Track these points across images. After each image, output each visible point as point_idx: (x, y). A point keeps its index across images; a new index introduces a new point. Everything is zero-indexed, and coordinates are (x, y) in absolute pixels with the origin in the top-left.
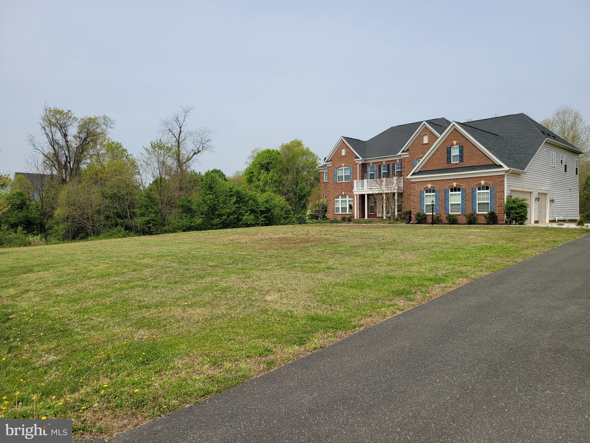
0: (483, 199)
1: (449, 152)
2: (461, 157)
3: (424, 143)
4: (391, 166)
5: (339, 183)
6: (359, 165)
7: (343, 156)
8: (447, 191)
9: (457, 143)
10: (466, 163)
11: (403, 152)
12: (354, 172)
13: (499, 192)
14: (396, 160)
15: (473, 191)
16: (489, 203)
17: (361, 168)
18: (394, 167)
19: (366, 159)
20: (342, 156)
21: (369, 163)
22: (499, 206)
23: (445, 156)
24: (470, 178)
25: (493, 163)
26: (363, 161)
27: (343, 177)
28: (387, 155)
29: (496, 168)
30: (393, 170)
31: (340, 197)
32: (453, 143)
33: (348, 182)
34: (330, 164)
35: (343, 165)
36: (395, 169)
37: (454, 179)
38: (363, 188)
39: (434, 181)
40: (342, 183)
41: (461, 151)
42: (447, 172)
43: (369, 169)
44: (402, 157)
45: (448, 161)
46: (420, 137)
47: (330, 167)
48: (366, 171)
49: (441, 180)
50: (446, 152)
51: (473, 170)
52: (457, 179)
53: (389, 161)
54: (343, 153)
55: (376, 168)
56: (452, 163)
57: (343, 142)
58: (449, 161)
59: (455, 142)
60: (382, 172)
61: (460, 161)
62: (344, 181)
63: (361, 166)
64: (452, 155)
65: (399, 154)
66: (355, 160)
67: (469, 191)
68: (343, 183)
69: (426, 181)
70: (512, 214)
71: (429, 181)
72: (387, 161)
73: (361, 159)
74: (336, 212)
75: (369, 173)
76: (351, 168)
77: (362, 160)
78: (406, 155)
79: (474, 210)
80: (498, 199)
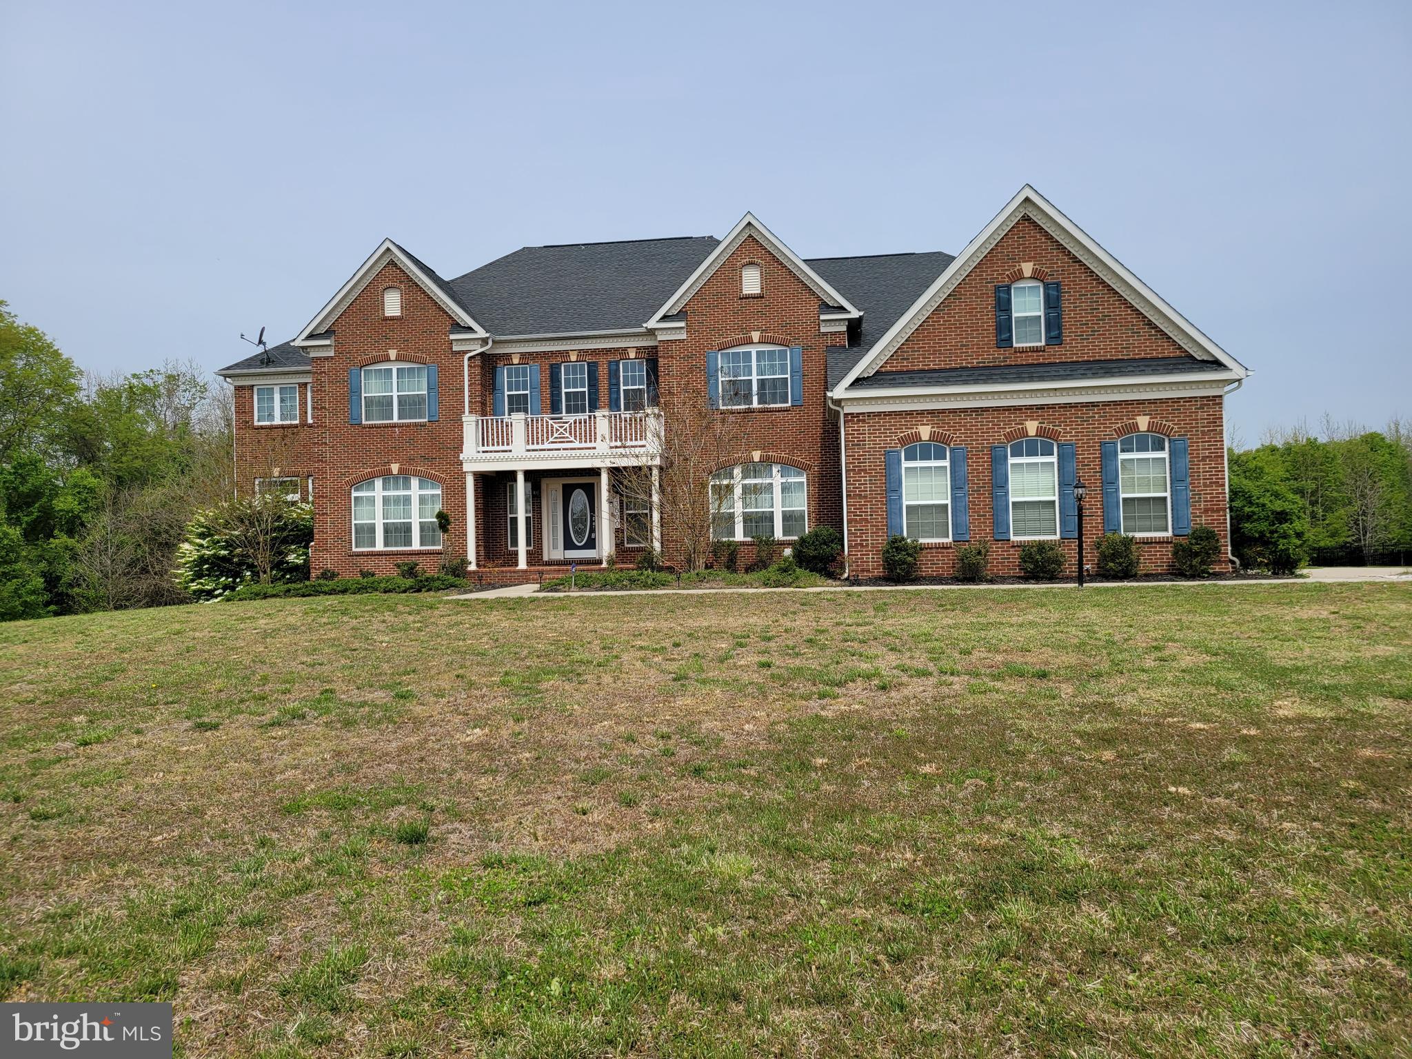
0: (1146, 484)
1: (1004, 306)
2: (1054, 326)
3: (746, 291)
4: (603, 371)
5: (371, 427)
6: (470, 358)
7: (392, 319)
8: (999, 452)
9: (1034, 271)
10: (1073, 349)
11: (665, 318)
12: (445, 385)
13: (1204, 459)
14: (625, 349)
15: (1107, 457)
16: (1165, 499)
17: (478, 370)
18: (613, 374)
19: (498, 338)
20: (386, 319)
21: (508, 356)
22: (1206, 511)
23: (988, 321)
24: (1094, 405)
25: (1178, 353)
26: (490, 343)
27: (391, 404)
28: (586, 329)
29: (1190, 370)
30: (610, 384)
31: (379, 483)
32: (1020, 271)
33: (416, 425)
34: (325, 348)
35: (393, 354)
36: (618, 384)
37: (1030, 407)
38: (506, 447)
39: (943, 411)
40: (386, 426)
41: (1052, 303)
42: (1005, 379)
43: (504, 376)
44: (659, 338)
45: (1003, 337)
46: (729, 272)
47: (327, 358)
48: (494, 384)
49: (975, 410)
50: (991, 301)
51: (1109, 373)
52: (1041, 407)
53: (595, 352)
54: (393, 305)
55: (535, 373)
56: (1015, 345)
57: (392, 263)
58: (1004, 341)
59: (1027, 268)
60: (564, 390)
61: (1048, 338)
62: (395, 420)
63: (478, 362)
64: (1015, 315)
65: (652, 323)
66: (452, 337)
67: (1090, 455)
68: (394, 426)
69: (910, 413)
70: (1285, 537)
71: (921, 413)
72: (586, 351)
73: (481, 333)
74: (356, 547)
75: (507, 393)
76: (434, 368)
77: (484, 341)
78: (677, 332)
79: (1109, 522)
80: (1205, 485)
